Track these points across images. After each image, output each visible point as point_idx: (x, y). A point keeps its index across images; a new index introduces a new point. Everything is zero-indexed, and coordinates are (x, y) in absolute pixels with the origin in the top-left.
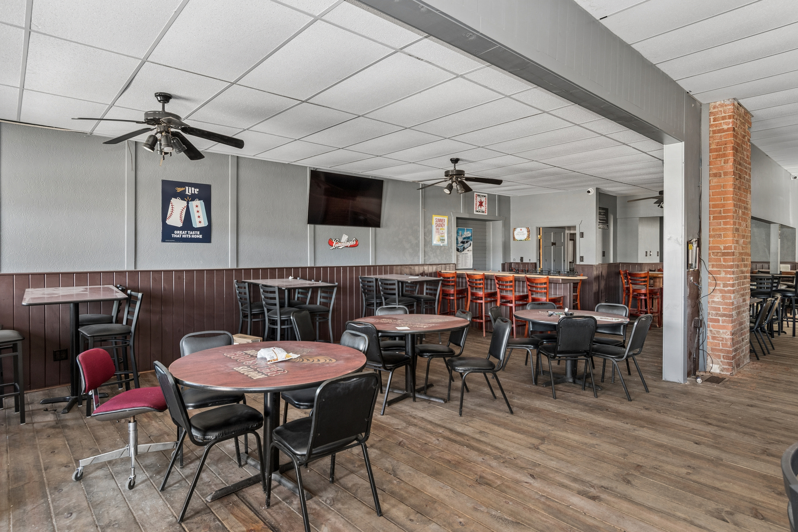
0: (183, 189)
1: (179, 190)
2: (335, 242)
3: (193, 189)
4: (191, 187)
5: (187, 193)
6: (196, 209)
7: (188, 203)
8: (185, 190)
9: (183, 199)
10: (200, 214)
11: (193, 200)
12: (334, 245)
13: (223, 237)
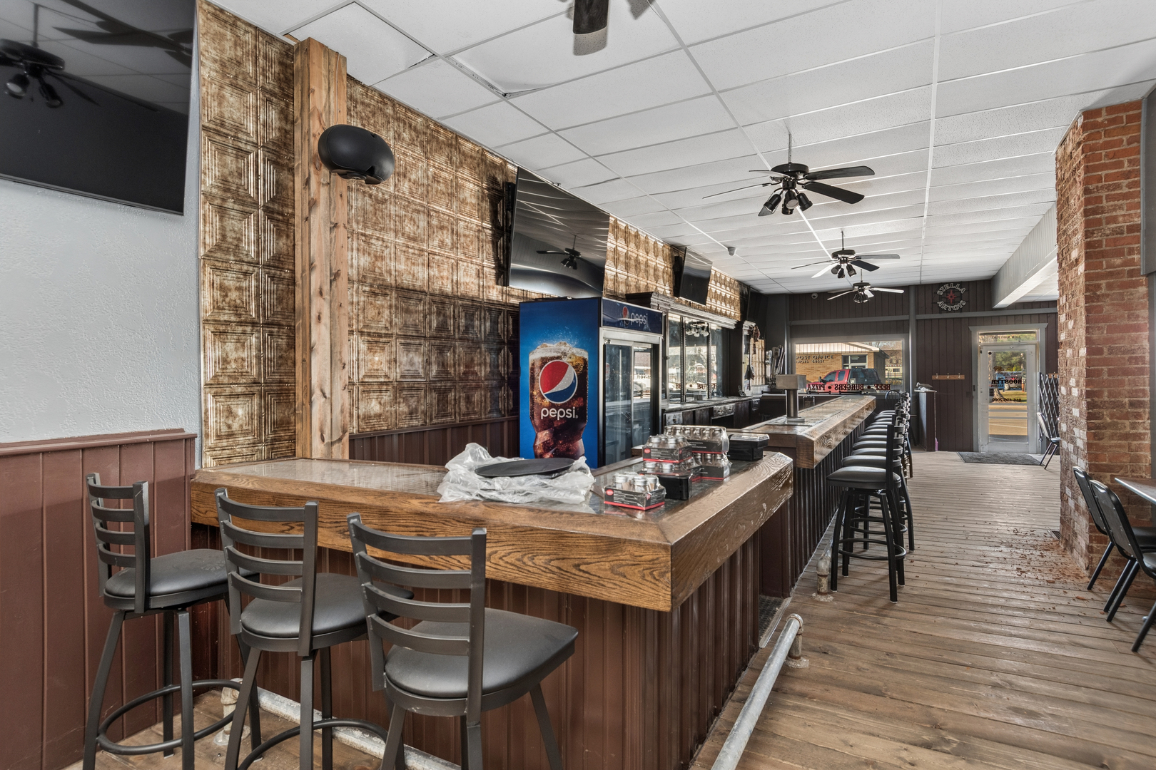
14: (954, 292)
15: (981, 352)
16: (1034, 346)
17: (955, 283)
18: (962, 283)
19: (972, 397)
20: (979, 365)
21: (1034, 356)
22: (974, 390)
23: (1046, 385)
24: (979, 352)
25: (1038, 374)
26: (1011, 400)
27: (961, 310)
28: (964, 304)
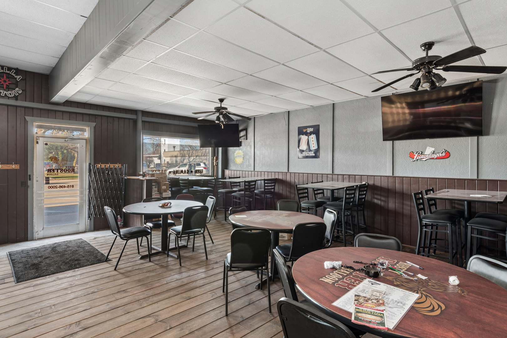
0: (306, 130)
1: (305, 131)
2: (416, 155)
3: (311, 129)
4: (310, 128)
5: (308, 132)
6: (312, 140)
7: (308, 137)
8: (307, 131)
9: (306, 135)
10: (314, 142)
11: (310, 135)
12: (415, 157)
13: (326, 155)
14: (7, 77)
15: (37, 143)
16: (84, 141)
17: (10, 69)
18: (18, 71)
19: (28, 187)
20: (35, 155)
21: (85, 149)
22: (30, 180)
23: (95, 173)
24: (35, 143)
25: (88, 164)
26: (65, 187)
27: (16, 98)
28: (20, 92)
